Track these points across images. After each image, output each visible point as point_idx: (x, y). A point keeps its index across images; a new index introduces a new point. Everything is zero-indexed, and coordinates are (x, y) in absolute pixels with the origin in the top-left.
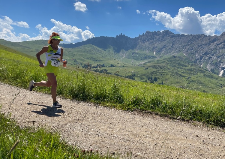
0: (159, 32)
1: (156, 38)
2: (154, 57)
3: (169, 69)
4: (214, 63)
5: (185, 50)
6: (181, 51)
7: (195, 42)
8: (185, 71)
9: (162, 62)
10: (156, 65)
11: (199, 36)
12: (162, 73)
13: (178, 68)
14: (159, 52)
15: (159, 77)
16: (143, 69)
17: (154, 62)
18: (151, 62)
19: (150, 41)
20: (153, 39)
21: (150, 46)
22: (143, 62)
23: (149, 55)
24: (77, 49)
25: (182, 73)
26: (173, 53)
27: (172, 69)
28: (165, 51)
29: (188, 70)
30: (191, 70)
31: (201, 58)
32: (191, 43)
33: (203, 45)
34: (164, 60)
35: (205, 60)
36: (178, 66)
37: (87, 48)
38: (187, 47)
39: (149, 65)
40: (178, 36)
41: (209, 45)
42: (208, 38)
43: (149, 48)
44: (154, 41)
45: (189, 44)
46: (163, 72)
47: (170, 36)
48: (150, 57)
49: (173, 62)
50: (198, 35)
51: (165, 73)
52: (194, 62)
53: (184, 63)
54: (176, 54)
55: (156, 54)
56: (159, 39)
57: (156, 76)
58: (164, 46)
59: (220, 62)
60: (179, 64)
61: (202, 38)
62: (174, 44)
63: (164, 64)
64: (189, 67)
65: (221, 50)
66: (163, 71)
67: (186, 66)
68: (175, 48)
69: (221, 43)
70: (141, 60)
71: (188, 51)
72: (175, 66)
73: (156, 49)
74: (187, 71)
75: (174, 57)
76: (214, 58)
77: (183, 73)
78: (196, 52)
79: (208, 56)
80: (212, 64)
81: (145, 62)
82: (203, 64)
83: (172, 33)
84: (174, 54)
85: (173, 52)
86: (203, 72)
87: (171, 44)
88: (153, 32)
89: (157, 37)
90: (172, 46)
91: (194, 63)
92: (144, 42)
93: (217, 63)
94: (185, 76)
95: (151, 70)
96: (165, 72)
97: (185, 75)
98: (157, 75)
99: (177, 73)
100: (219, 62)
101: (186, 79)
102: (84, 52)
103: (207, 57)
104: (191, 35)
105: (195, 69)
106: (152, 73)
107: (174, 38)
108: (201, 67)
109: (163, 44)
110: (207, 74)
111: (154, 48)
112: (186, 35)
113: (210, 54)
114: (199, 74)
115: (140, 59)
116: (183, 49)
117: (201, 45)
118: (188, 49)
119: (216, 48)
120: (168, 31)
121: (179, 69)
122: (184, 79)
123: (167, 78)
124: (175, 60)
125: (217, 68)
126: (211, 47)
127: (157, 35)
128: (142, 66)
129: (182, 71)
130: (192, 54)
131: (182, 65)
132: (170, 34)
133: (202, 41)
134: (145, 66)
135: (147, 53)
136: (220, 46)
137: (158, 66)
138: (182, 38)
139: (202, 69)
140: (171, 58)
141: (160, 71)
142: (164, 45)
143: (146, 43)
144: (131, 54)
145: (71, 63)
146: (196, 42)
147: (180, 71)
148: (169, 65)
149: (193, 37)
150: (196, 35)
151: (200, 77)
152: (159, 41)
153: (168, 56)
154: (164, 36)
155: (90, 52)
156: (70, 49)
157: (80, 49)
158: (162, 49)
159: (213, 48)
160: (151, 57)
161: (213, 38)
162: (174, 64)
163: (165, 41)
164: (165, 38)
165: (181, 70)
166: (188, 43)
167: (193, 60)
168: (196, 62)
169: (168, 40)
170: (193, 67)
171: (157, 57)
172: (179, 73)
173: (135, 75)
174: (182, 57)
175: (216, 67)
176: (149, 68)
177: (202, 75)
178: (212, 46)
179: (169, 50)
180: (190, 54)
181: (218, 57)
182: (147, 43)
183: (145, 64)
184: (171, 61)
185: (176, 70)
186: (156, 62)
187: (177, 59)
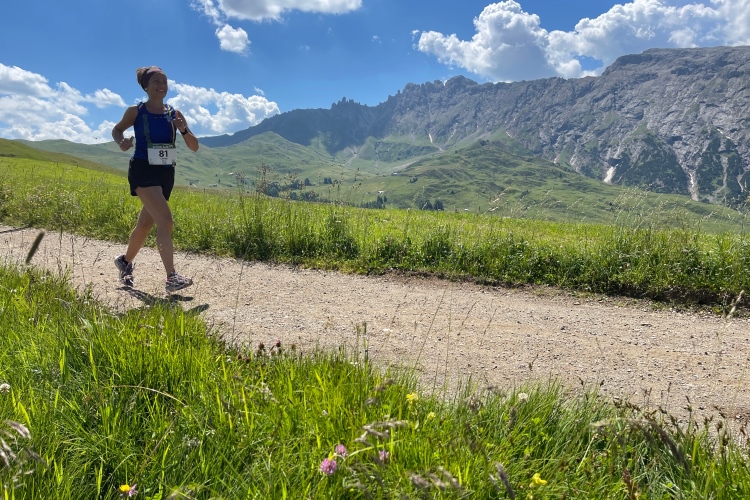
0: (439, 82)
1: (431, 99)
2: (430, 149)
3: (472, 177)
4: (589, 151)
5: (508, 123)
6: (500, 126)
7: (534, 100)
8: (513, 178)
9: (452, 161)
10: (436, 168)
11: (545, 84)
12: (453, 189)
13: (495, 171)
14: (442, 134)
15: (446, 198)
16: (405, 183)
17: (430, 163)
18: (424, 163)
19: (418, 108)
20: (426, 103)
21: (418, 123)
22: (402, 166)
23: (417, 145)
24: (240, 147)
25: (507, 183)
26: (479, 134)
27: (480, 176)
28: (457, 132)
29: (522, 174)
30: (530, 174)
31: (553, 141)
32: (525, 103)
33: (557, 105)
34: (456, 155)
35: (563, 143)
36: (494, 167)
37: (264, 143)
38: (515, 116)
39: (418, 170)
40: (490, 86)
41: (573, 103)
42: (569, 84)
43: (415, 127)
44: (428, 108)
45: (519, 105)
46: (456, 186)
47: (465, 91)
48: (419, 150)
49: (480, 157)
50: (541, 80)
51: (462, 187)
52: (536, 153)
53: (510, 157)
54: (487, 136)
55: (435, 142)
56: (440, 100)
57: (440, 198)
58: (455, 118)
59: (604, 145)
60: (496, 161)
61: (552, 87)
62: (480, 110)
63: (458, 165)
64: (524, 166)
65: (605, 115)
66: (457, 183)
67: (515, 165)
68: (483, 121)
69: (604, 96)
70: (399, 159)
71: (516, 125)
72: (487, 167)
73: (434, 127)
74: (517, 177)
75: (483, 143)
76: (588, 136)
77: (509, 182)
78: (538, 125)
79: (571, 132)
80: (583, 153)
81: (408, 164)
82: (559, 156)
83: (472, 83)
84: (481, 137)
85: (478, 131)
86: (561, 176)
87: (473, 112)
88: (423, 85)
89: (436, 96)
90: (475, 117)
91: (535, 156)
92: (402, 114)
93: (595, 148)
94: (514, 192)
95: (425, 183)
96: (461, 184)
97: (513, 187)
98: (441, 195)
99: (493, 185)
100: (602, 145)
101: (516, 198)
102: (258, 152)
103: (568, 136)
104: (524, 82)
105: (538, 170)
106: (428, 189)
107: (477, 95)
108: (553, 165)
109: (452, 112)
110: (572, 179)
111: (428, 126)
112: (510, 85)
113: (576, 129)
114: (550, 182)
115: (395, 158)
116: (503, 122)
117: (551, 107)
118: (518, 120)
119: (591, 110)
120: (462, 78)
121: (496, 175)
122: (512, 197)
123: (469, 199)
124: (484, 152)
125: (598, 161)
126: (577, 108)
127: (434, 92)
128: (401, 174)
129: (506, 179)
130: (529, 131)
131: (504, 164)
132: (468, 86)
133: (554, 95)
134: (409, 173)
135: (412, 139)
136: (603, 103)
137: (443, 170)
138: (499, 92)
139: (558, 169)
140: (474, 148)
141: (448, 184)
142: (455, 114)
143: (406, 116)
144: (373, 146)
145: (229, 183)
146: (538, 99)
147: (500, 179)
148: (469, 166)
149: (528, 88)
150: (537, 81)
152: (440, 106)
153: (467, 142)
154: (452, 92)
155: (271, 152)
156: (225, 150)
157: (248, 148)
158: (450, 125)
159: (583, 110)
160: (422, 150)
161: (583, 84)
162: (483, 163)
163: (455, 104)
164: (455, 97)
165: (502, 175)
166: (517, 103)
167: (532, 147)
168: (541, 152)
169: (464, 102)
170: (535, 166)
171: (438, 149)
172: (498, 184)
173: (385, 200)
174: (503, 142)
175: (595, 159)
176: (420, 179)
177: (559, 183)
178: (582, 106)
179: (467, 128)
180: (522, 131)
181: (599, 133)
182: (409, 116)
183: (409, 168)
184: (475, 155)
185: (490, 176)
186: (436, 161)
187: (491, 149)
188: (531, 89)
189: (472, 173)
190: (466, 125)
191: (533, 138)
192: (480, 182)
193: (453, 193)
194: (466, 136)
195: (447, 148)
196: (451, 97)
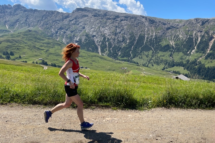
0: (10, 5)
1: (7, 12)
2: (6, 31)
3: (26, 43)
4: (69, 37)
5: (40, 24)
6: (36, 25)
7: (49, 17)
8: (42, 45)
9: (17, 37)
10: (10, 39)
11: (53, 12)
12: (18, 47)
14: (12, 25)
15: (15, 51)
17: (7, 36)
18: (4, 36)
20: (4, 12)
25: (40, 46)
27: (29, 43)
28: (18, 26)
29: (46, 43)
30: (49, 44)
31: (57, 33)
32: (46, 18)
33: (57, 20)
34: (19, 34)
35: (60, 34)
36: (35, 40)
39: (2, 39)
40: (31, 10)
41: (63, 21)
42: (61, 14)
44: (5, 15)
45: (44, 19)
46: (19, 46)
47: (22, 10)
49: (29, 36)
50: (51, 11)
51: (22, 47)
52: (51, 36)
53: (41, 37)
54: (31, 28)
55: (9, 28)
56: (11, 12)
57: (12, 51)
58: (17, 20)
59: (74, 36)
60: (36, 38)
61: (55, 14)
62: (28, 18)
63: (20, 38)
64: (46, 41)
65: (73, 26)
66: (20, 45)
67: (43, 40)
68: (29, 22)
69: (73, 20)
71: (43, 26)
72: (32, 40)
73: (8, 23)
74: (44, 44)
75: (30, 31)
76: (68, 32)
77: (41, 46)
78: (51, 27)
79: (63, 30)
80: (67, 38)
82: (59, 38)
83: (24, 7)
84: (29, 28)
85: (27, 26)
86: (60, 45)
87: (25, 19)
89: (9, 11)
90: (26, 20)
93: (71, 37)
94: (43, 50)
95: (5, 44)
97: (43, 48)
98: (13, 49)
99: (34, 46)
101: (44, 52)
103: (62, 32)
104: (45, 11)
105: (52, 42)
106: (6, 47)
107: (26, 12)
108: (57, 41)
111: (6, 22)
112: (40, 11)
114: (56, 47)
116: (38, 24)
117: (55, 21)
118: (43, 23)
119: (69, 24)
120: (20, 5)
121: (36, 43)
122: (42, 52)
123: (25, 52)
124: (31, 34)
125: (72, 41)
127: (8, 9)
129: (40, 45)
130: (48, 28)
131: (39, 39)
132: (22, 9)
133: (56, 17)
136: (72, 22)
137: (13, 40)
138: (35, 13)
139: (59, 43)
140: (26, 32)
141: (16, 45)
147: (38, 45)
148: (24, 39)
150: (50, 11)
151: (57, 49)
152: (11, 15)
154: (16, 10)
158: (15, 23)
160: (3, 31)
161: (66, 15)
163: (17, 15)
164: (17, 12)
165: (38, 43)
166: (42, 18)
167: (49, 34)
168: (53, 36)
169: (21, 14)
170: (50, 41)
171: (10, 31)
172: (37, 46)
174: (38, 31)
176: (3, 43)
177: (59, 47)
178: (66, 22)
179: (23, 24)
180: (45, 28)
181: (72, 32)
184: (26, 35)
185: (33, 43)
186: (10, 36)
187: (33, 33)
188: (47, 13)
189: (26, 42)
190: (23, 23)
191: (49, 31)
192: (29, 45)
193: (18, 49)
194: (22, 27)
195: (14, 31)
196: (16, 12)
